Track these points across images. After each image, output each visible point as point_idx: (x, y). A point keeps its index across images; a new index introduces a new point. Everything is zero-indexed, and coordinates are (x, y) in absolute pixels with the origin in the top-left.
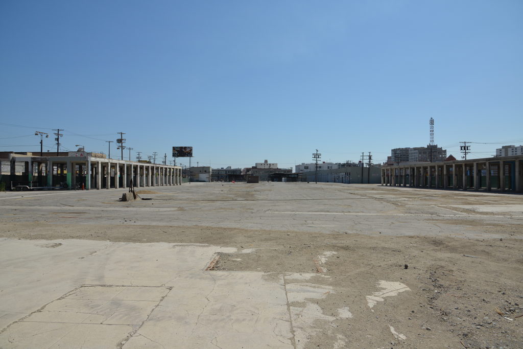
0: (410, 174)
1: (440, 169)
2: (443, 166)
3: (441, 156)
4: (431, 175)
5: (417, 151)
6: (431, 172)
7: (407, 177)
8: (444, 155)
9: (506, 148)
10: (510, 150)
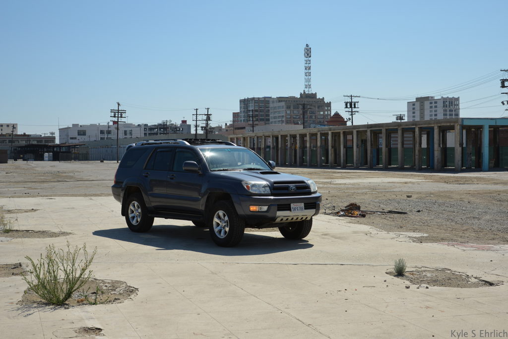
3: (322, 113)
8: (327, 110)
9: (421, 100)
10: (427, 105)
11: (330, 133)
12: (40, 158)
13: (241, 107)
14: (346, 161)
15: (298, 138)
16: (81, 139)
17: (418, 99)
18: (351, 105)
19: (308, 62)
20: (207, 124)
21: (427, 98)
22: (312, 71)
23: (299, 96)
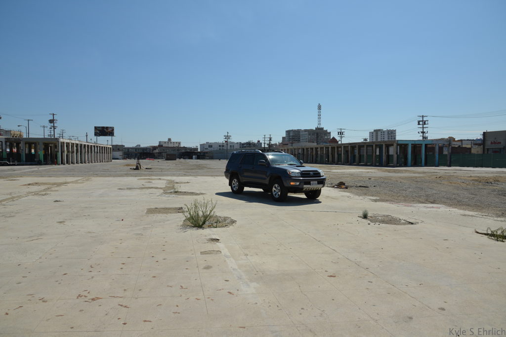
0: (301, 153)
3: (326, 137)
8: (329, 136)
9: (376, 131)
10: (379, 133)
11: (330, 147)
12: (191, 158)
13: (286, 134)
14: (338, 161)
15: (314, 149)
16: (210, 149)
17: (375, 131)
18: (341, 133)
19: (319, 112)
20: (270, 143)
21: (379, 130)
22: (321, 117)
23: (315, 129)
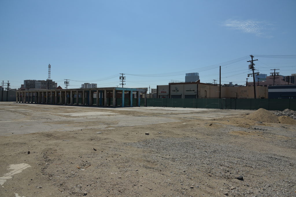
0: (35, 96)
1: (53, 93)
2: (55, 92)
3: (54, 86)
4: (48, 97)
5: (40, 82)
6: (48, 95)
7: (34, 97)
8: (56, 85)
9: (86, 84)
13: (24, 83)
18: (67, 83)
19: (49, 70)
20: (8, 88)
23: (46, 80)
